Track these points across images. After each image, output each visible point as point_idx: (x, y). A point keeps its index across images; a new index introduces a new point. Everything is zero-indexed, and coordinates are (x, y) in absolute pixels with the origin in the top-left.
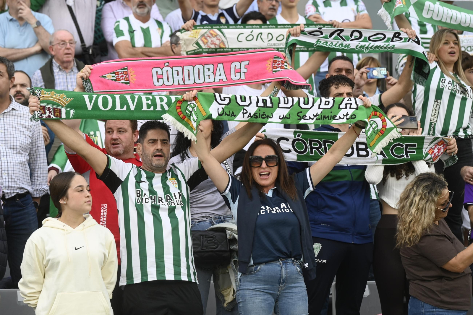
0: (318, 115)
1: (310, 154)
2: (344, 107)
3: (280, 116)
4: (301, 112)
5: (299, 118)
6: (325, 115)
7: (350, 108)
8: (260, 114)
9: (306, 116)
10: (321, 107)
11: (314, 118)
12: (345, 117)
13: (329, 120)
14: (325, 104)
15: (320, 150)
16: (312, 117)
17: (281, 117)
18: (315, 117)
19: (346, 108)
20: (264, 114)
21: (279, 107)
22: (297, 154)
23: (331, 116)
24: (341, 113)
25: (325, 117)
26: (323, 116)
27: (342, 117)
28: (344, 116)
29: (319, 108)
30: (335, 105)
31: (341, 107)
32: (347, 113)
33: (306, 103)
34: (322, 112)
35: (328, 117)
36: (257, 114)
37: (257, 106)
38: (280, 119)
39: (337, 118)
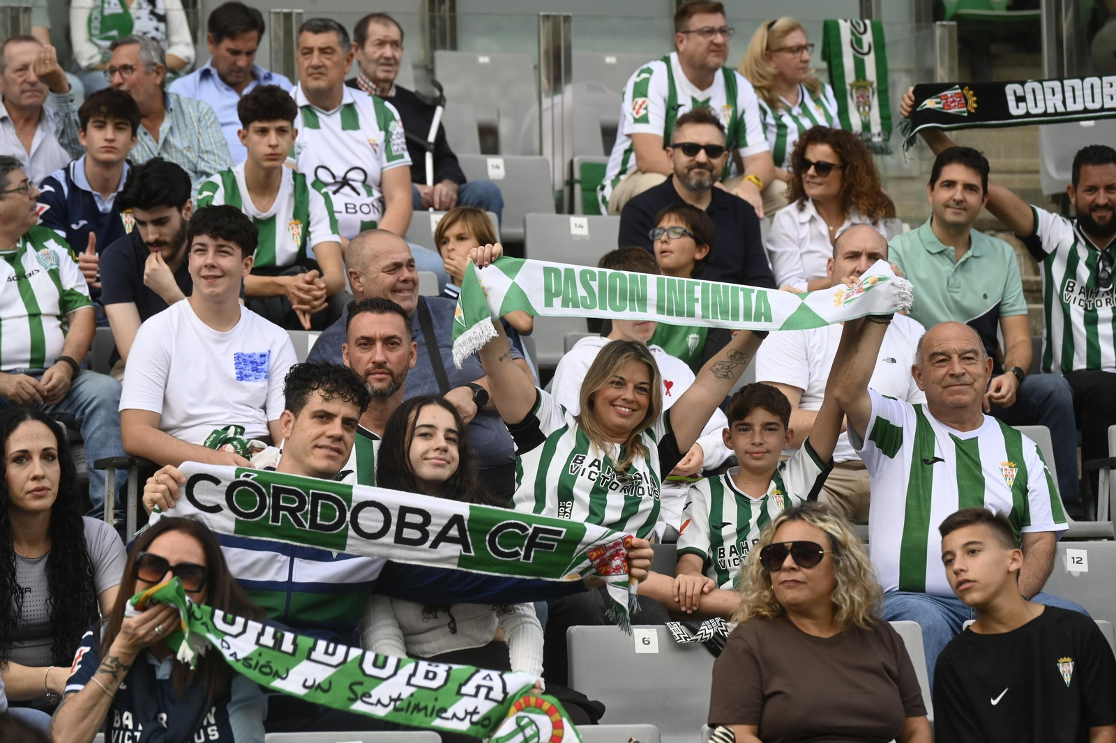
0: (402, 700)
1: (270, 523)
2: (473, 692)
3: (306, 681)
4: (361, 683)
5: (352, 696)
6: (419, 704)
7: (487, 697)
8: (258, 663)
9: (370, 696)
10: (413, 681)
11: (389, 704)
12: (468, 717)
13: (426, 715)
14: (426, 677)
15: (298, 514)
16: (386, 701)
17: (309, 683)
18: (392, 704)
19: (476, 695)
20: (268, 665)
21: (309, 658)
22: (236, 519)
23: (434, 707)
24: (460, 707)
25: (417, 708)
26: (412, 705)
27: (461, 714)
28: (467, 713)
29: (409, 683)
30: (449, 684)
31: (464, 690)
32: (476, 708)
33: (380, 663)
34: (412, 695)
35: (426, 708)
36: (251, 659)
37: (257, 642)
38: (304, 686)
39: (449, 714)
